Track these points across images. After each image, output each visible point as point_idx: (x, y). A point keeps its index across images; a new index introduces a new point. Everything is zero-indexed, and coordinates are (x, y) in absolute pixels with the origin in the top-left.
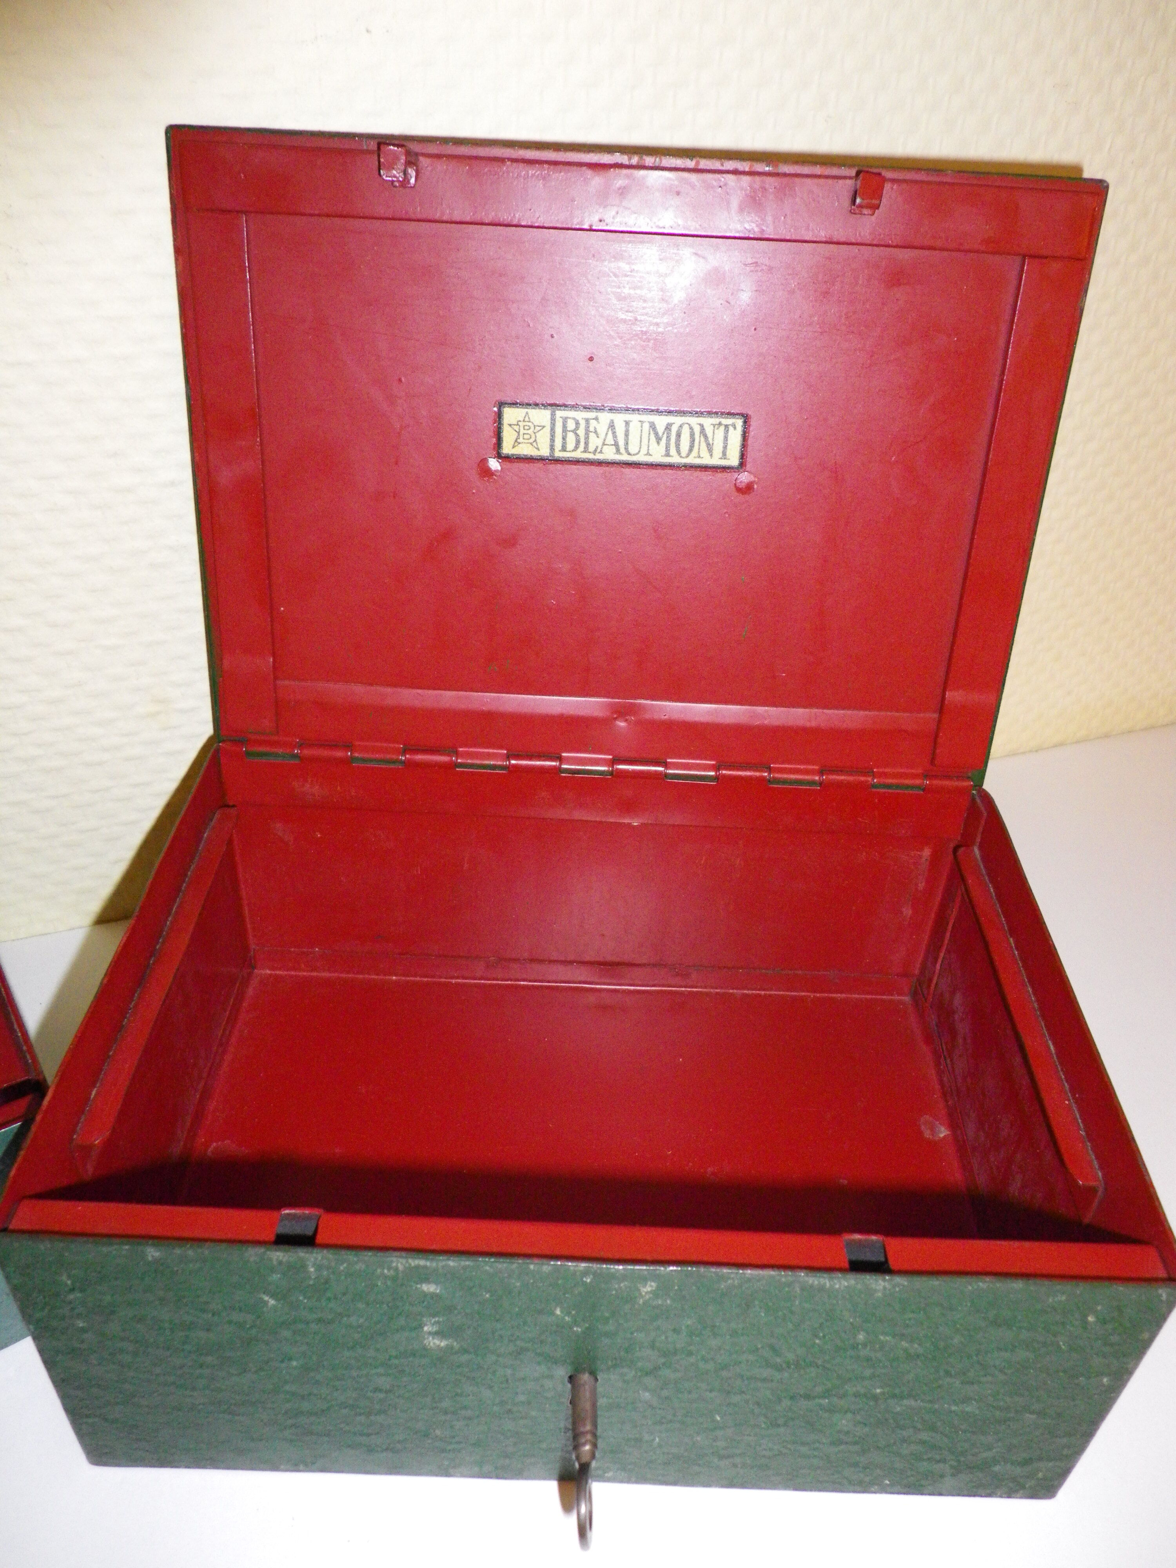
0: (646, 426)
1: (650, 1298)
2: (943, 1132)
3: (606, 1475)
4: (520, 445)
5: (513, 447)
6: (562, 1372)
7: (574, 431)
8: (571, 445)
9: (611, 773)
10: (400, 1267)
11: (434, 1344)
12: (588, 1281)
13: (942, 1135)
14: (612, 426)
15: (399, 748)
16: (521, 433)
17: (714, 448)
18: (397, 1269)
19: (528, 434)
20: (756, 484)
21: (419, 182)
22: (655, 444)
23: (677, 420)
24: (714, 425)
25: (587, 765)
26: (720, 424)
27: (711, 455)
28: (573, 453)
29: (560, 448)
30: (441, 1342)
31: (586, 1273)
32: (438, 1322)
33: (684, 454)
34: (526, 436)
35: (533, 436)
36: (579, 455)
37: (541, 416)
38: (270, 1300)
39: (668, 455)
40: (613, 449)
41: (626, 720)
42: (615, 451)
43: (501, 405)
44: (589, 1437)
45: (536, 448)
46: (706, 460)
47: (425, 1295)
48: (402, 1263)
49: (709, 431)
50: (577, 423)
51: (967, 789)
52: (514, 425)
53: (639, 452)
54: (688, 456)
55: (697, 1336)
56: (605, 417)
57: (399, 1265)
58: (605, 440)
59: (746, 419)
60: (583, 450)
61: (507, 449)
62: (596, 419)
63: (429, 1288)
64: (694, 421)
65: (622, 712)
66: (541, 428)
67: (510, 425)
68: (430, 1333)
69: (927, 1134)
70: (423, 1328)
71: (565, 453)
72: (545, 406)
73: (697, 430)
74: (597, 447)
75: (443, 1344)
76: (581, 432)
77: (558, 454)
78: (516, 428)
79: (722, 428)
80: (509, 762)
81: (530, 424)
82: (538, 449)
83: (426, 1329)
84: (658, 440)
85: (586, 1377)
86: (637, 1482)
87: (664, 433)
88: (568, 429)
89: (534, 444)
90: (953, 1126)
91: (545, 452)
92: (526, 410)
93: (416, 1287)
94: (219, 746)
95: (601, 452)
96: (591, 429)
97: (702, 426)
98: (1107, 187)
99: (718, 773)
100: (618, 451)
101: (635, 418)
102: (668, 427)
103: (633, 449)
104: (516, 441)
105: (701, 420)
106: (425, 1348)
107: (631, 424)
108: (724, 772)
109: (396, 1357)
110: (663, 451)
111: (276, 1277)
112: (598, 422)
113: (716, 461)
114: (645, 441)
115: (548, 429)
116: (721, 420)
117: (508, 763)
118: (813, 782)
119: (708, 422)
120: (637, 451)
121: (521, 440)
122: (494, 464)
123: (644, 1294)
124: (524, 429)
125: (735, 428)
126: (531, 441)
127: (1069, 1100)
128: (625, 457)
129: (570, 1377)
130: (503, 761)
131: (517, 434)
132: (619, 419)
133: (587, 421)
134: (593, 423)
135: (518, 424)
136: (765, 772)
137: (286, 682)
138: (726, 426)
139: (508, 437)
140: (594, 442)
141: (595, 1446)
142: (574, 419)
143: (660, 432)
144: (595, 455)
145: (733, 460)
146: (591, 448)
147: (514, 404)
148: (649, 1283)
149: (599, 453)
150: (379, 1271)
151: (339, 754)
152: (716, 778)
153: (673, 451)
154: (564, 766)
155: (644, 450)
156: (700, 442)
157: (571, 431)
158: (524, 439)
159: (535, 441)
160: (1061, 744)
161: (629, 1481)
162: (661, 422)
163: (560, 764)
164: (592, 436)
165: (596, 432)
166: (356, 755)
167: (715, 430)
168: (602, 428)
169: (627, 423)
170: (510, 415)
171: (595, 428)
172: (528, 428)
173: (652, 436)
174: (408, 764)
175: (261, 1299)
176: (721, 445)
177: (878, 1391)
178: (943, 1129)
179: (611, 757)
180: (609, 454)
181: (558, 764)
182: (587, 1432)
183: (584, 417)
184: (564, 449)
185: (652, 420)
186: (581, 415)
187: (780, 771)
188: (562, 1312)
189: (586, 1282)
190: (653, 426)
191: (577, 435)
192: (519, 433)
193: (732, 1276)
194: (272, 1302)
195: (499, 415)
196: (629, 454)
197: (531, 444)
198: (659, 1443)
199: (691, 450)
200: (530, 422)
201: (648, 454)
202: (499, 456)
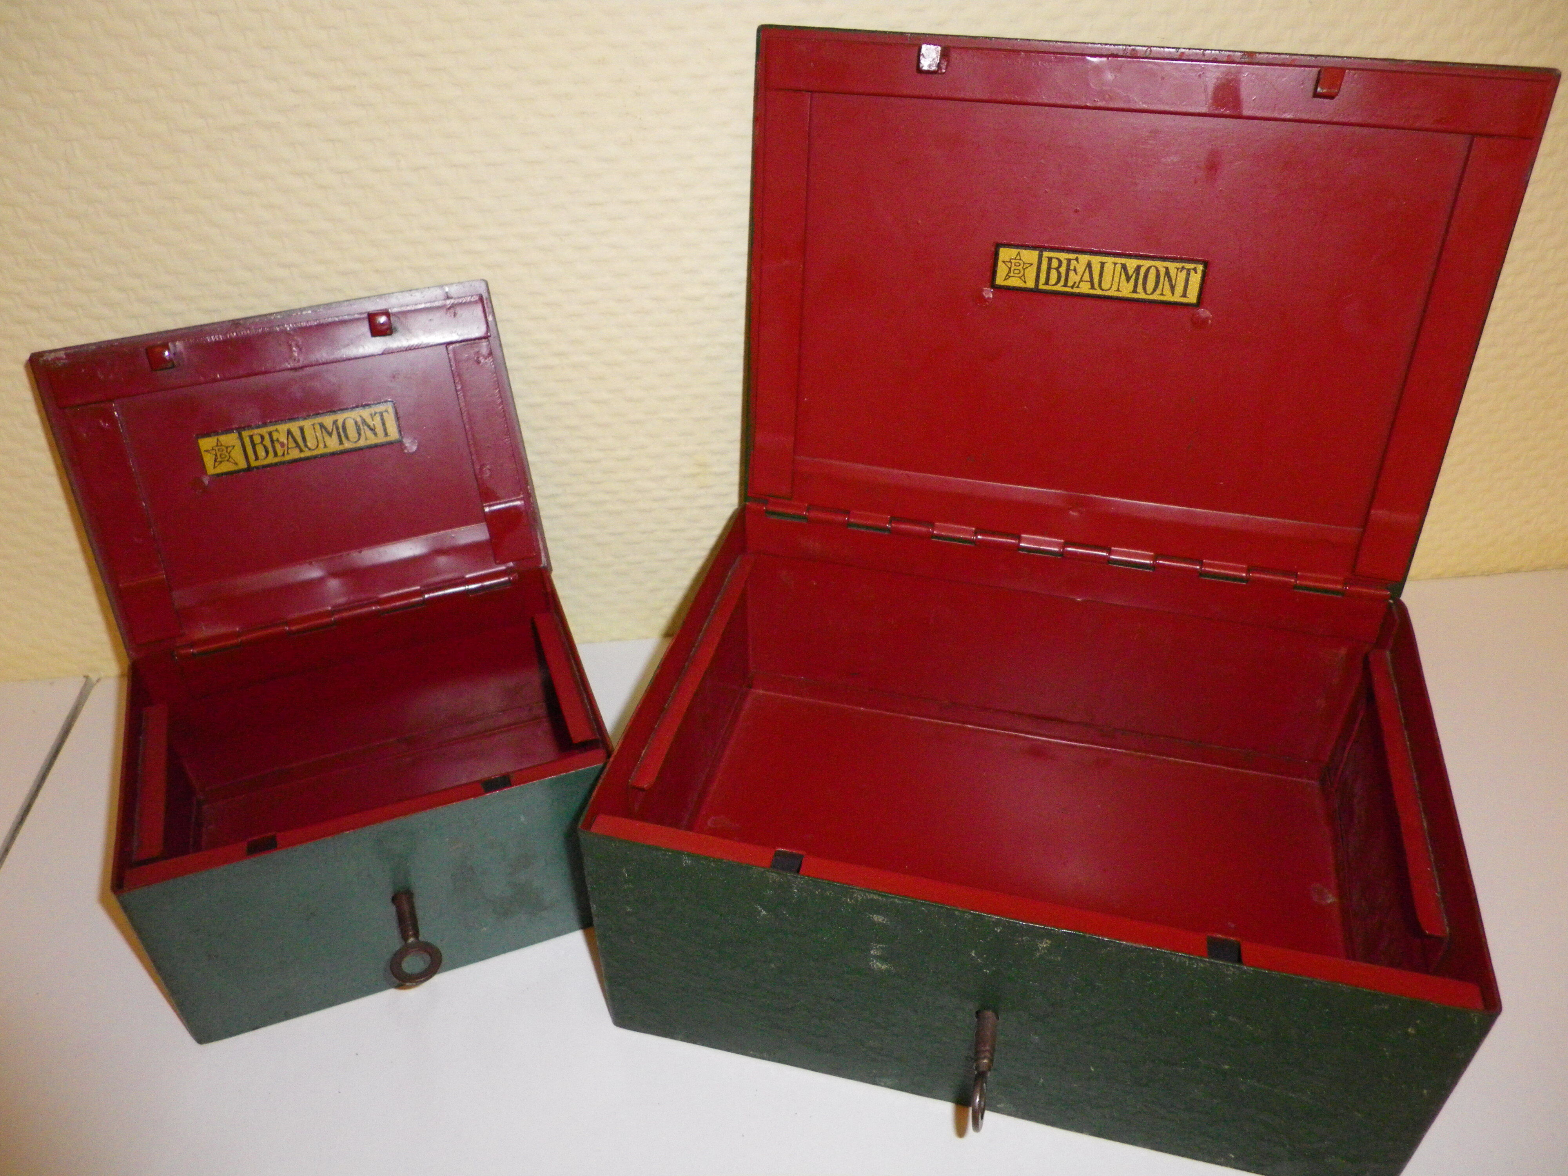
0: (1119, 267)
1: (1045, 953)
2: (1331, 899)
3: (998, 1106)
4: (1010, 278)
5: (1005, 279)
6: (972, 1007)
7: (1057, 269)
8: (1053, 280)
9: (1061, 554)
10: (860, 898)
11: (877, 965)
12: (999, 931)
13: (1329, 901)
14: (1089, 265)
15: (887, 518)
16: (1012, 269)
17: (1176, 287)
18: (857, 900)
19: (1018, 269)
20: (1210, 319)
21: (950, 69)
22: (1125, 282)
23: (1147, 263)
24: (1178, 269)
25: (1041, 545)
26: (1183, 268)
27: (1173, 294)
28: (1055, 287)
29: (1044, 282)
30: (882, 965)
31: (997, 923)
32: (882, 948)
33: (1149, 292)
34: (1016, 272)
35: (1022, 271)
36: (1059, 288)
37: (1030, 256)
38: (763, 911)
39: (1135, 291)
40: (1089, 285)
41: (1078, 511)
42: (1090, 287)
43: (998, 246)
44: (988, 1054)
45: (1023, 281)
46: (1168, 297)
47: (874, 923)
48: (860, 895)
49: (1173, 272)
50: (1060, 263)
51: (1385, 598)
52: (1007, 262)
53: (1111, 287)
54: (1152, 293)
55: (1080, 992)
56: (1084, 258)
57: (859, 896)
58: (1082, 278)
59: (1206, 265)
60: (1063, 284)
61: (999, 281)
62: (1077, 259)
63: (878, 918)
64: (1160, 264)
65: (1076, 503)
66: (1029, 265)
67: (1004, 262)
68: (875, 957)
69: (1316, 898)
70: (870, 951)
71: (1047, 286)
72: (1034, 248)
73: (1162, 272)
74: (1075, 283)
75: (884, 967)
76: (1063, 270)
77: (1041, 287)
78: (1009, 264)
79: (1185, 272)
80: (977, 537)
81: (1020, 262)
82: (1025, 282)
83: (872, 952)
84: (1128, 279)
85: (989, 1014)
86: (1023, 1117)
87: (1133, 273)
88: (1052, 267)
89: (1023, 278)
90: (1341, 894)
91: (1031, 284)
92: (1018, 250)
93: (869, 917)
94: (746, 504)
95: (1078, 287)
96: (1072, 268)
97: (1167, 269)
98: (1559, 76)
99: (1155, 563)
100: (1093, 287)
101: (1109, 260)
102: (1138, 268)
103: (1105, 285)
104: (1007, 275)
105: (1166, 264)
106: (870, 969)
107: (1106, 265)
108: (1161, 562)
109: (848, 973)
110: (1131, 288)
111: (769, 892)
112: (1078, 262)
113: (1177, 298)
114: (1116, 279)
115: (1034, 268)
116: (1183, 264)
117: (975, 538)
118: (1242, 579)
119: (1172, 266)
120: (1108, 288)
121: (1012, 274)
122: (989, 293)
123: (1040, 948)
124: (1015, 266)
125: (1196, 272)
126: (1020, 275)
127: (1431, 868)
128: (1098, 292)
129: (977, 1013)
130: (971, 536)
131: (1008, 269)
132: (1096, 260)
133: (1069, 261)
134: (1074, 263)
135: (1010, 262)
136: (1198, 565)
137: (803, 458)
138: (1189, 270)
139: (1002, 270)
140: (1073, 278)
141: (991, 1061)
142: (1057, 259)
143: (1130, 272)
144: (1072, 289)
145: (1192, 297)
146: (1070, 284)
147: (1009, 245)
148: (1045, 940)
149: (1076, 287)
150: (844, 899)
151: (840, 518)
152: (1153, 567)
153: (1140, 288)
154: (1022, 544)
155: (1115, 287)
156: (1164, 282)
157: (1055, 269)
158: (1014, 273)
159: (1024, 275)
160: (1516, 571)
161: (1015, 1115)
162: (1132, 264)
163: (1019, 543)
164: (1072, 273)
165: (1075, 270)
166: (852, 520)
167: (1179, 273)
168: (1081, 267)
169: (1103, 264)
170: (1005, 254)
171: (1075, 267)
172: (1018, 264)
173: (1123, 276)
174: (895, 532)
175: (756, 908)
176: (1183, 284)
177: (1226, 1067)
178: (1330, 896)
179: (1062, 541)
180: (1085, 288)
181: (1017, 542)
182: (987, 1051)
183: (1066, 258)
184: (1047, 283)
185: (1123, 262)
186: (1063, 256)
187: (1210, 566)
188: (975, 954)
189: (996, 932)
190: (1124, 267)
191: (1059, 274)
192: (1010, 269)
193: (1112, 944)
194: (764, 912)
195: (996, 255)
196: (1102, 289)
197: (1020, 278)
198: (1043, 1084)
199: (1155, 290)
200: (1020, 259)
201: (1118, 290)
202: (993, 285)
